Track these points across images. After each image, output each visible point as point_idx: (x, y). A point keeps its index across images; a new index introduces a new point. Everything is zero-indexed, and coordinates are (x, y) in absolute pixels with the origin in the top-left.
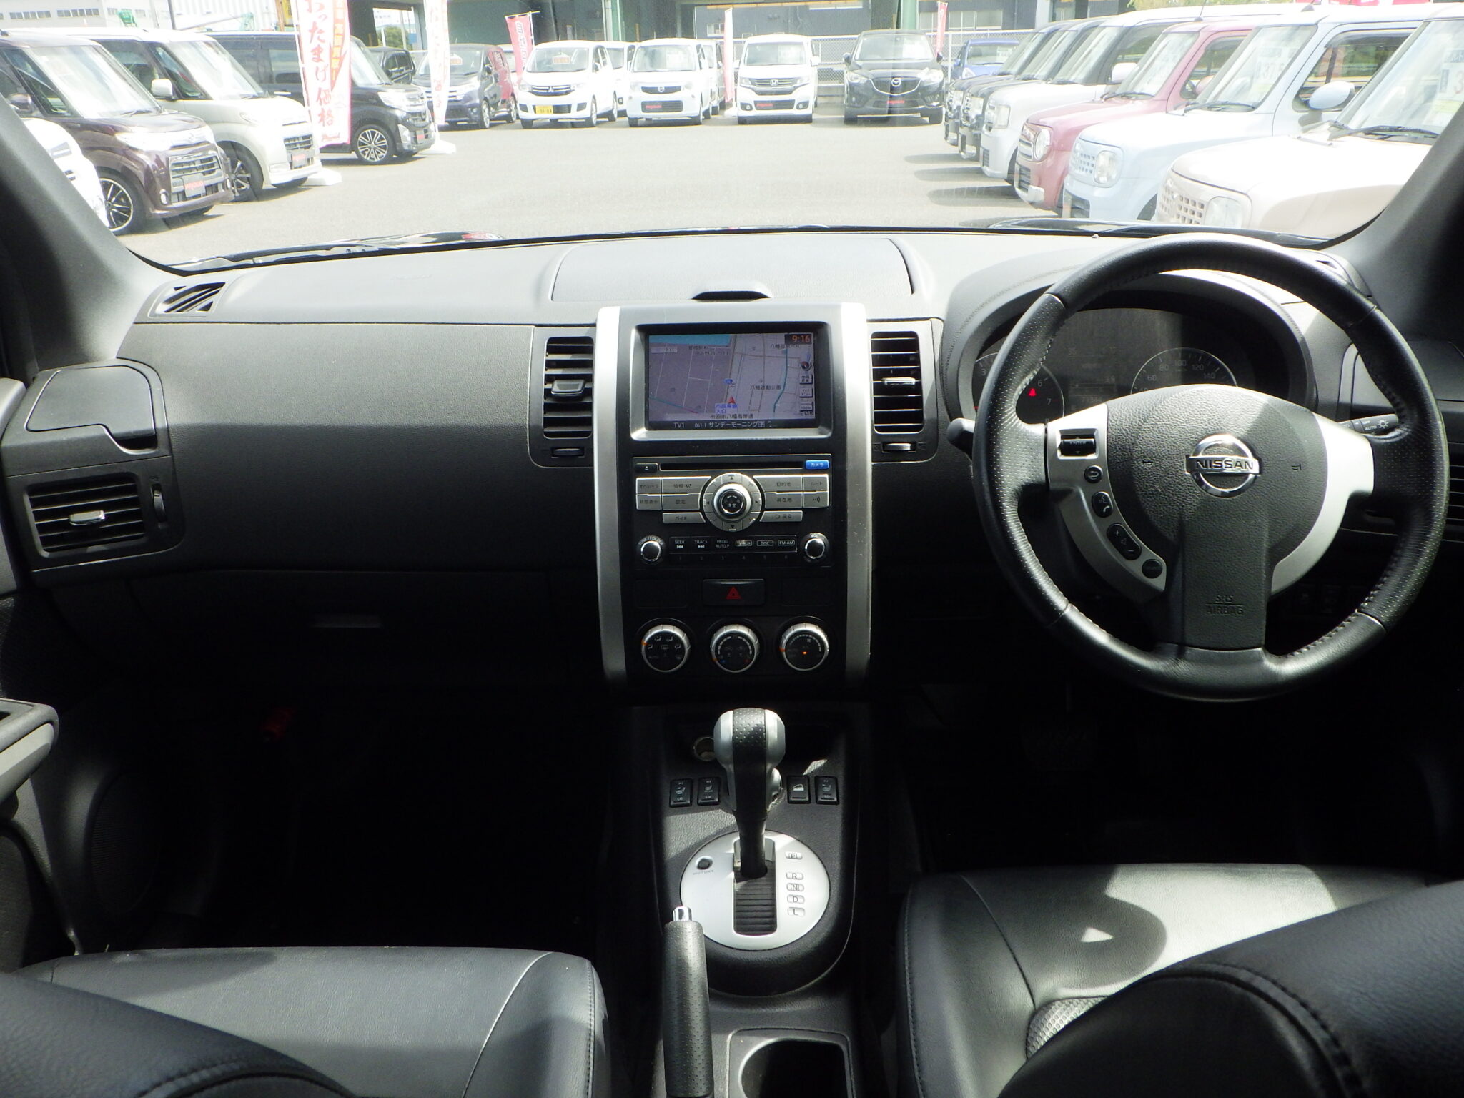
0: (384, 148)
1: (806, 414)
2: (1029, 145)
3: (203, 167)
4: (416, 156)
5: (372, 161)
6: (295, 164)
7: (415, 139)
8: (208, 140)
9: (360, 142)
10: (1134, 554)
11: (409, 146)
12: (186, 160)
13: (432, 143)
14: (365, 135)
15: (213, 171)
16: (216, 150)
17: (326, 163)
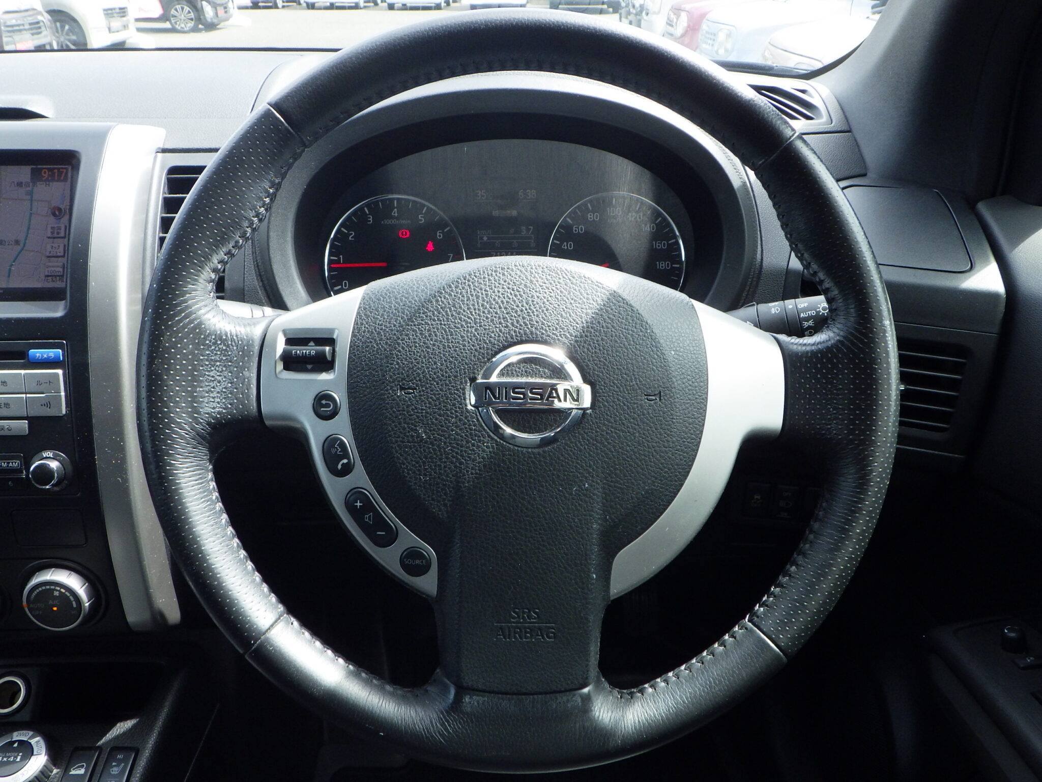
0: (192, 19)
1: (53, 281)
2: (672, 26)
3: (31, 29)
4: (218, 27)
5: (182, 30)
6: (112, 30)
7: (217, 14)
8: (35, 7)
9: (172, 15)
10: (388, 538)
11: (211, 19)
12: (19, 22)
13: (231, 16)
14: (176, 10)
15: (40, 33)
16: (43, 15)
17: (139, 30)
